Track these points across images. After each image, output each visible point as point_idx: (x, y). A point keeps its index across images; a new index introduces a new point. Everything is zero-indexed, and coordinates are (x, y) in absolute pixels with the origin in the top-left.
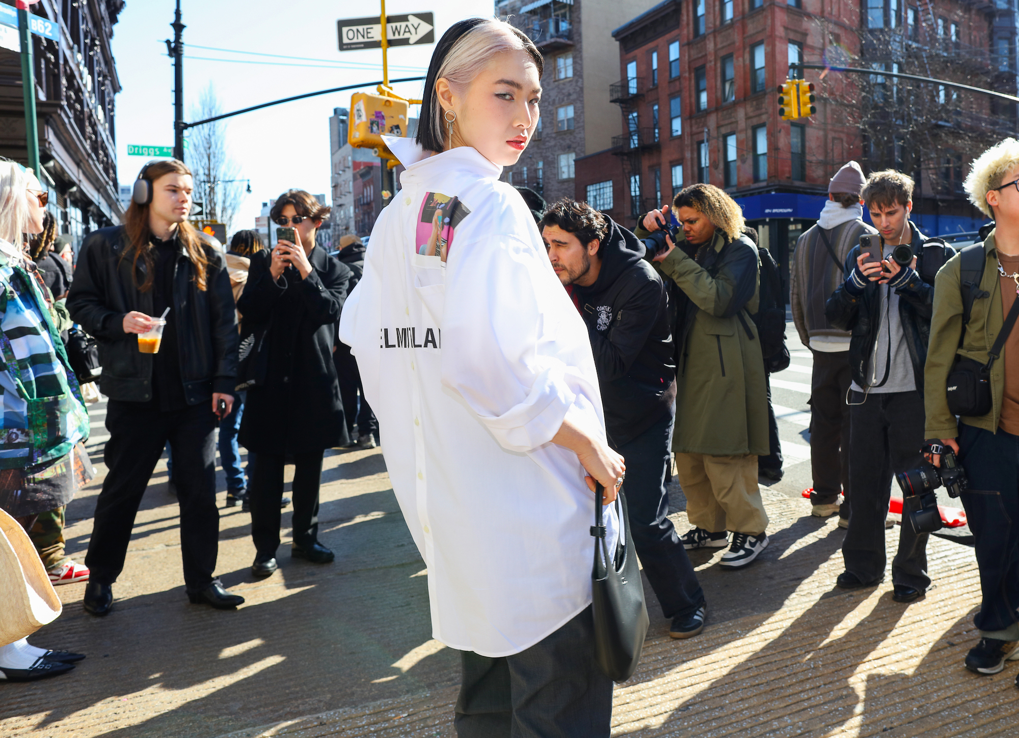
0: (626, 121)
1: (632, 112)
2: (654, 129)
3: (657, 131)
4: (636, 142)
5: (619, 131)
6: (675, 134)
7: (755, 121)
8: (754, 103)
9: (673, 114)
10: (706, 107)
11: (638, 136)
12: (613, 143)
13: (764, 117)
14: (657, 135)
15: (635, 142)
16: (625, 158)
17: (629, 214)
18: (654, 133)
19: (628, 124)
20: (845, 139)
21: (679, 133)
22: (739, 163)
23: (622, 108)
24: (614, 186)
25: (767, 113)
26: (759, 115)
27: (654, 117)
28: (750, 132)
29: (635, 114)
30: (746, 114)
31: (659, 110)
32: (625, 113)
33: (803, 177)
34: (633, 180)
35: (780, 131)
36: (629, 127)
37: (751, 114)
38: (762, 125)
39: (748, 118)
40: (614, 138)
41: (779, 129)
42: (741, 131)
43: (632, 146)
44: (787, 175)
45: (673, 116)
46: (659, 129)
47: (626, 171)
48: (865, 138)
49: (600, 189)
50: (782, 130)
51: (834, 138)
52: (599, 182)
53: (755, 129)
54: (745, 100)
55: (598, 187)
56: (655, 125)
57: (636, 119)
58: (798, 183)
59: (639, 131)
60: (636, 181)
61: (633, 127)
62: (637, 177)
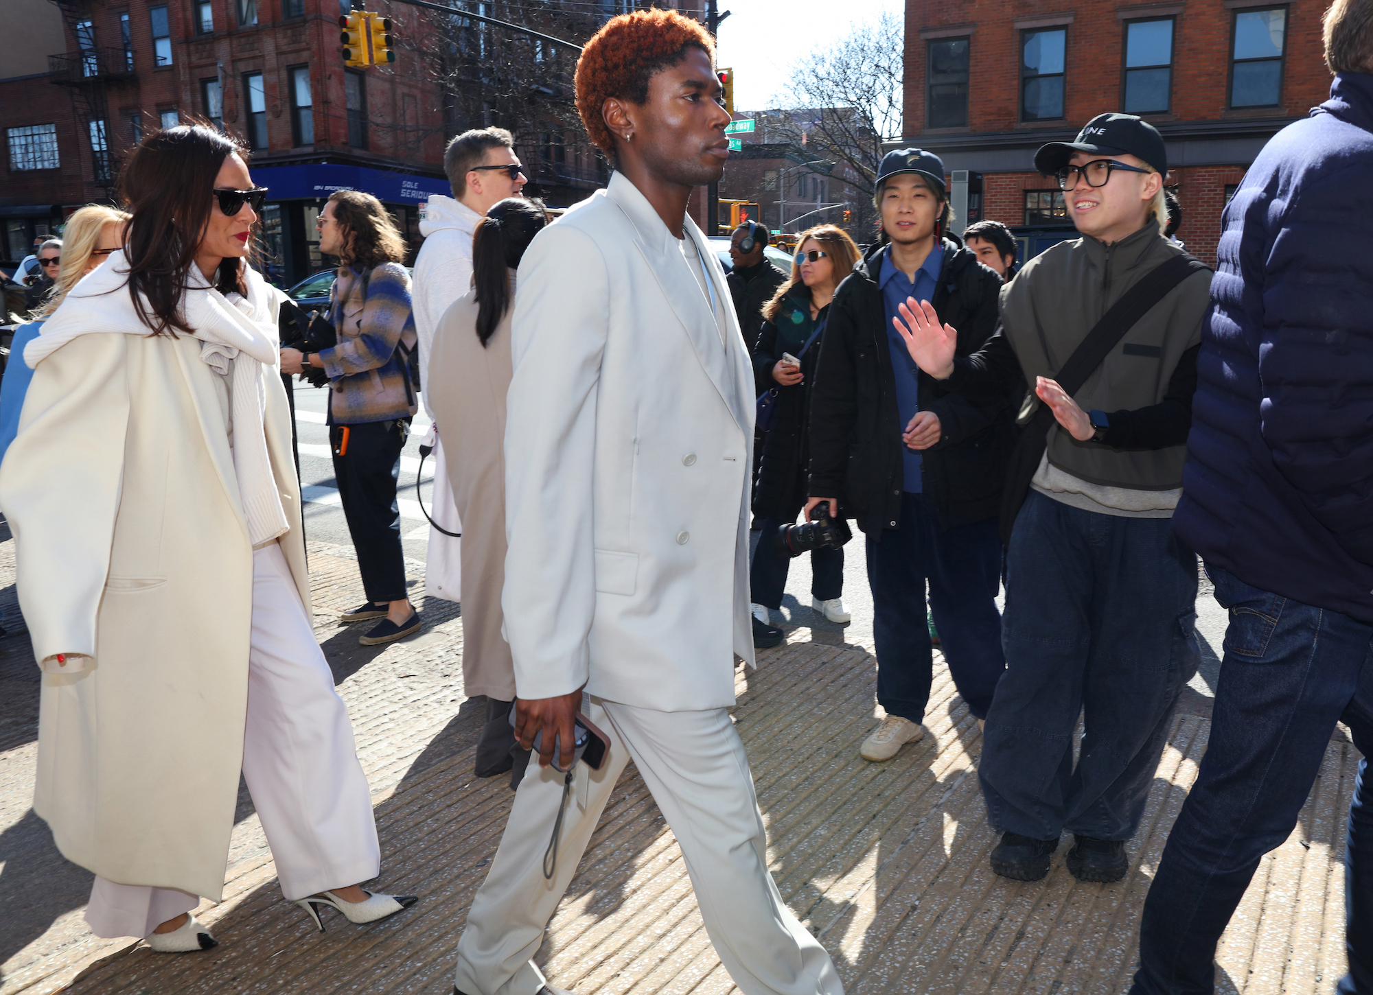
0: (72, 33)
1: (83, 20)
2: (126, 51)
3: (129, 55)
4: (94, 68)
5: (61, 48)
6: (161, 63)
7: (291, 59)
8: (289, 32)
9: (156, 33)
10: (212, 28)
11: (97, 59)
12: (52, 64)
13: (305, 55)
14: (130, 61)
15: (90, 68)
16: (77, 90)
17: (92, 179)
18: (126, 58)
19: (77, 37)
20: (419, 96)
21: (169, 62)
22: (269, 117)
23: (62, 10)
24: (57, 132)
25: (309, 49)
26: (299, 51)
27: (123, 34)
28: (284, 74)
29: (88, 24)
30: (277, 47)
31: (130, 21)
32: (70, 20)
33: (364, 143)
34: (93, 125)
35: (329, 78)
36: (79, 43)
37: (285, 48)
38: (303, 66)
39: (280, 53)
40: (53, 56)
41: (328, 73)
42: (270, 71)
43: (88, 74)
44: (343, 140)
45: (155, 36)
46: (134, 52)
47: (81, 112)
48: (446, 100)
49: (33, 135)
50: (333, 77)
51: (404, 95)
52: (32, 125)
53: (292, 70)
54: (274, 26)
55: (29, 133)
56: (125, 45)
57: (90, 31)
58: (358, 152)
59: (97, 50)
60: (99, 130)
61: (85, 44)
62: (101, 123)
